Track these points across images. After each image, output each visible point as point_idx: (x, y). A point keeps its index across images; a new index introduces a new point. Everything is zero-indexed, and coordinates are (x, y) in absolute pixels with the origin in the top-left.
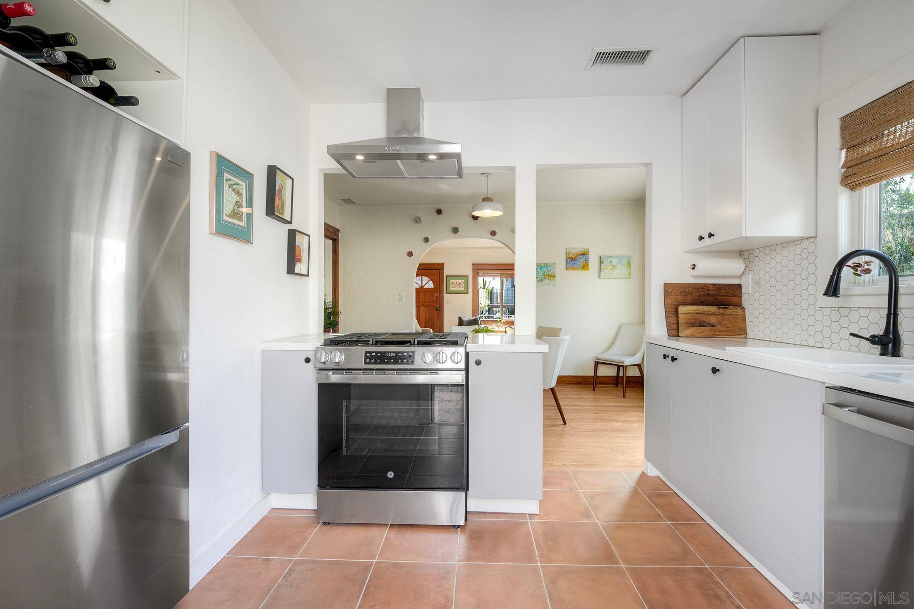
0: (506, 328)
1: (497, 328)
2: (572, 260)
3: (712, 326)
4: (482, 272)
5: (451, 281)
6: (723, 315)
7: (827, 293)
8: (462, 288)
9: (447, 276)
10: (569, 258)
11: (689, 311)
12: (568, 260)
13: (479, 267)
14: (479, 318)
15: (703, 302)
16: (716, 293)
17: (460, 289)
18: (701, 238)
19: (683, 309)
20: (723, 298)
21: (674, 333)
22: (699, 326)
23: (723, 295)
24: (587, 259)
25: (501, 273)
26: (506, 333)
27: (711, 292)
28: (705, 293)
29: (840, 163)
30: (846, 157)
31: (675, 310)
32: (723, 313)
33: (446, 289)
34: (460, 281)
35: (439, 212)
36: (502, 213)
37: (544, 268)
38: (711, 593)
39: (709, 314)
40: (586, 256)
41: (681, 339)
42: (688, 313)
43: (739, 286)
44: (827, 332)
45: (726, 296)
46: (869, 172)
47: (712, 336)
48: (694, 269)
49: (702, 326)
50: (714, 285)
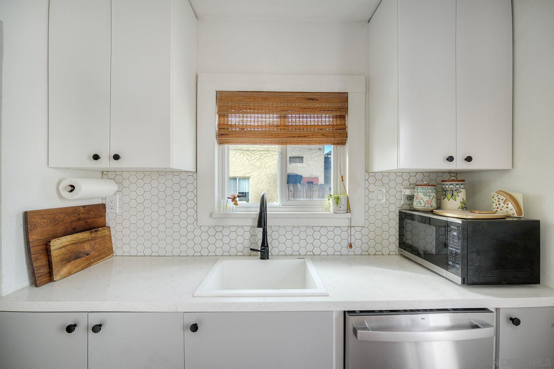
3: (87, 255)
6: (94, 239)
11: (64, 244)
15: (74, 229)
16: (86, 216)
18: (96, 157)
19: (56, 245)
20: (92, 220)
21: (44, 280)
22: (75, 259)
23: (91, 218)
27: (82, 216)
28: (77, 218)
30: (219, 120)
31: (44, 246)
32: (95, 237)
39: (83, 242)
42: (64, 246)
43: (103, 206)
44: (205, 243)
45: (95, 218)
46: (237, 137)
47: (89, 265)
48: (71, 191)
49: (77, 257)
50: (84, 207)
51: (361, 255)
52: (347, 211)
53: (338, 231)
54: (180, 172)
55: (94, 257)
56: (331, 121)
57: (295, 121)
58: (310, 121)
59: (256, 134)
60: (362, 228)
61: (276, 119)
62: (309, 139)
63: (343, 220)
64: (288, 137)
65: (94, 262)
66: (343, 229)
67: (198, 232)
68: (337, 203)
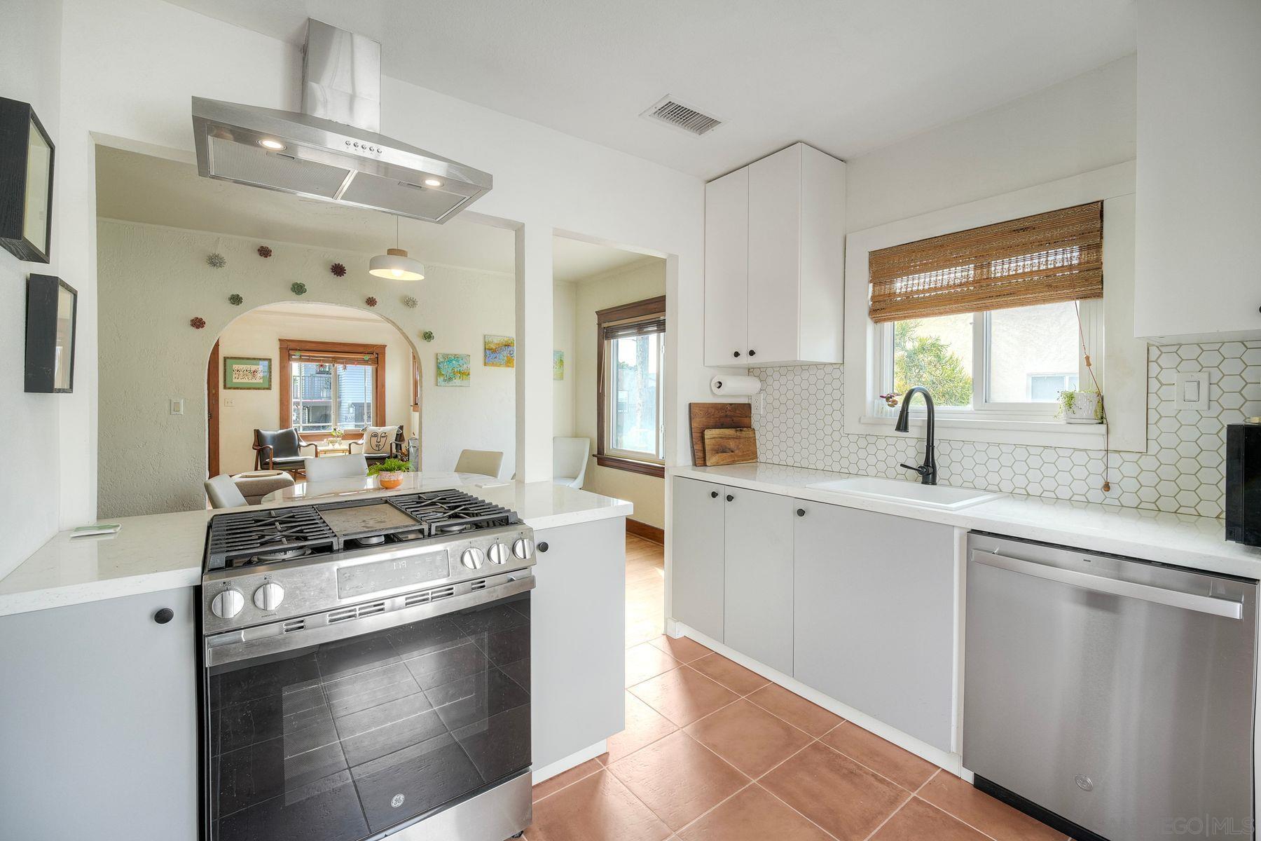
0: (350, 444)
1: (330, 444)
2: (492, 352)
3: (732, 452)
4: (298, 353)
5: (236, 367)
6: (739, 438)
7: (898, 429)
8: (258, 380)
9: (225, 359)
10: (488, 349)
11: (715, 436)
12: (488, 352)
13: (292, 345)
14: (296, 430)
15: (723, 424)
16: (732, 414)
17: (254, 381)
18: (737, 354)
19: (709, 434)
20: (738, 419)
21: (700, 462)
22: (722, 452)
24: (511, 352)
25: (333, 358)
26: (350, 453)
27: (729, 413)
28: (725, 414)
29: (868, 295)
30: (874, 291)
31: (700, 435)
32: (740, 436)
33: (225, 380)
34: (253, 368)
35: (264, 252)
36: (423, 278)
37: (454, 362)
38: (846, 772)
39: (729, 438)
40: (510, 348)
41: (708, 469)
42: (714, 438)
43: (749, 406)
44: (853, 458)
45: (740, 417)
46: (897, 310)
47: (733, 463)
48: (719, 387)
49: (724, 452)
50: (731, 404)
51: (1136, 508)
52: (1100, 421)
53: (1080, 458)
54: (825, 364)
55: (738, 456)
56: (1067, 258)
57: (995, 271)
58: (1024, 265)
59: (925, 301)
60: (1140, 457)
61: (960, 274)
62: (1019, 297)
63: (1092, 436)
64: (980, 299)
65: (738, 461)
66: (1092, 454)
67: (845, 441)
68: (1070, 406)
